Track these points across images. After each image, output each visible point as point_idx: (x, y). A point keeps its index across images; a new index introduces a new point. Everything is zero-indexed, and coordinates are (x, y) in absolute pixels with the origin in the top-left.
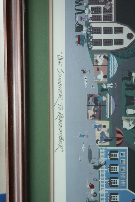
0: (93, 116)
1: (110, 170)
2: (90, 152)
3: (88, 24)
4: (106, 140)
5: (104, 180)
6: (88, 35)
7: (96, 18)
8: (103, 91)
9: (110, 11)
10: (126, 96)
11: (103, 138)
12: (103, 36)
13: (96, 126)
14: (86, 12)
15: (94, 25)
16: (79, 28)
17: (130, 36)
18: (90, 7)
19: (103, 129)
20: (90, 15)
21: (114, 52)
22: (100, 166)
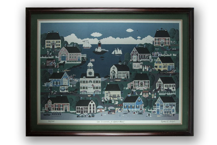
0: (114, 112)
1: (129, 108)
2: (124, 113)
3: (89, 114)
4: (121, 109)
5: (133, 110)
6: (92, 114)
7: (87, 112)
8: (107, 110)
9: (85, 108)
10: (109, 103)
11: (120, 110)
12: (92, 110)
13: (117, 112)
14: (85, 114)
15: (89, 112)
16: (90, 116)
17: (92, 102)
18: (84, 113)
19: (118, 110)
20: (86, 113)
21: (96, 107)
22: (128, 111)
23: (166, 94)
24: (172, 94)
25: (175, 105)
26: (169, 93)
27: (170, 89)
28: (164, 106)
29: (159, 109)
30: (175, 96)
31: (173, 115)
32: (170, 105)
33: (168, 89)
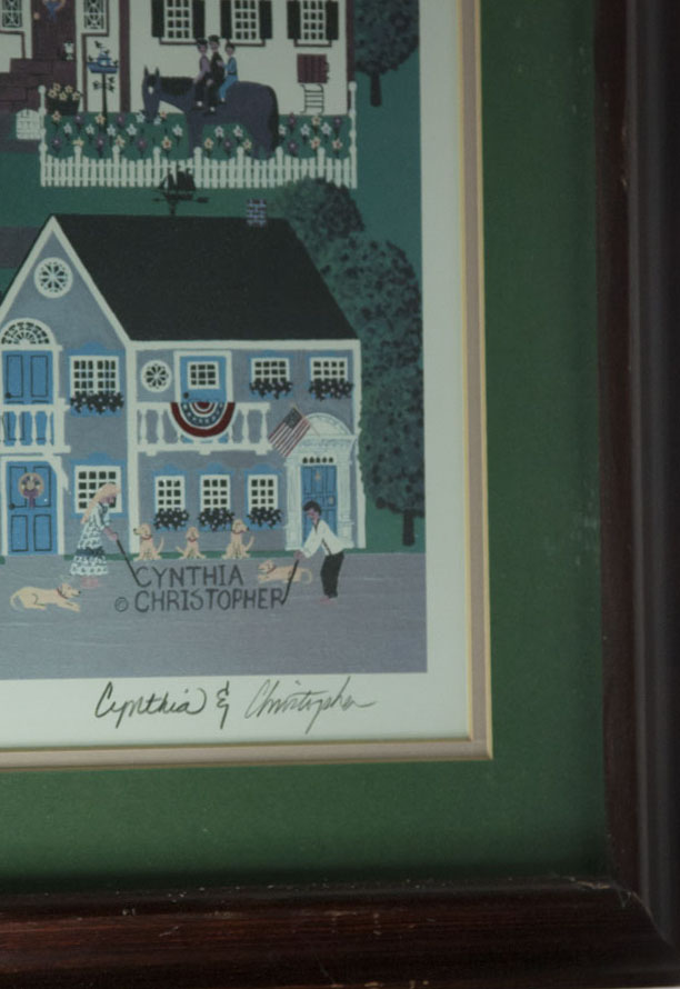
23: (185, 180)
24: (282, 170)
25: (343, 389)
26: (225, 151)
27: (244, 76)
28: (134, 407)
29: (52, 451)
30: (336, 207)
31: (309, 577)
32: (262, 389)
33: (216, 71)
